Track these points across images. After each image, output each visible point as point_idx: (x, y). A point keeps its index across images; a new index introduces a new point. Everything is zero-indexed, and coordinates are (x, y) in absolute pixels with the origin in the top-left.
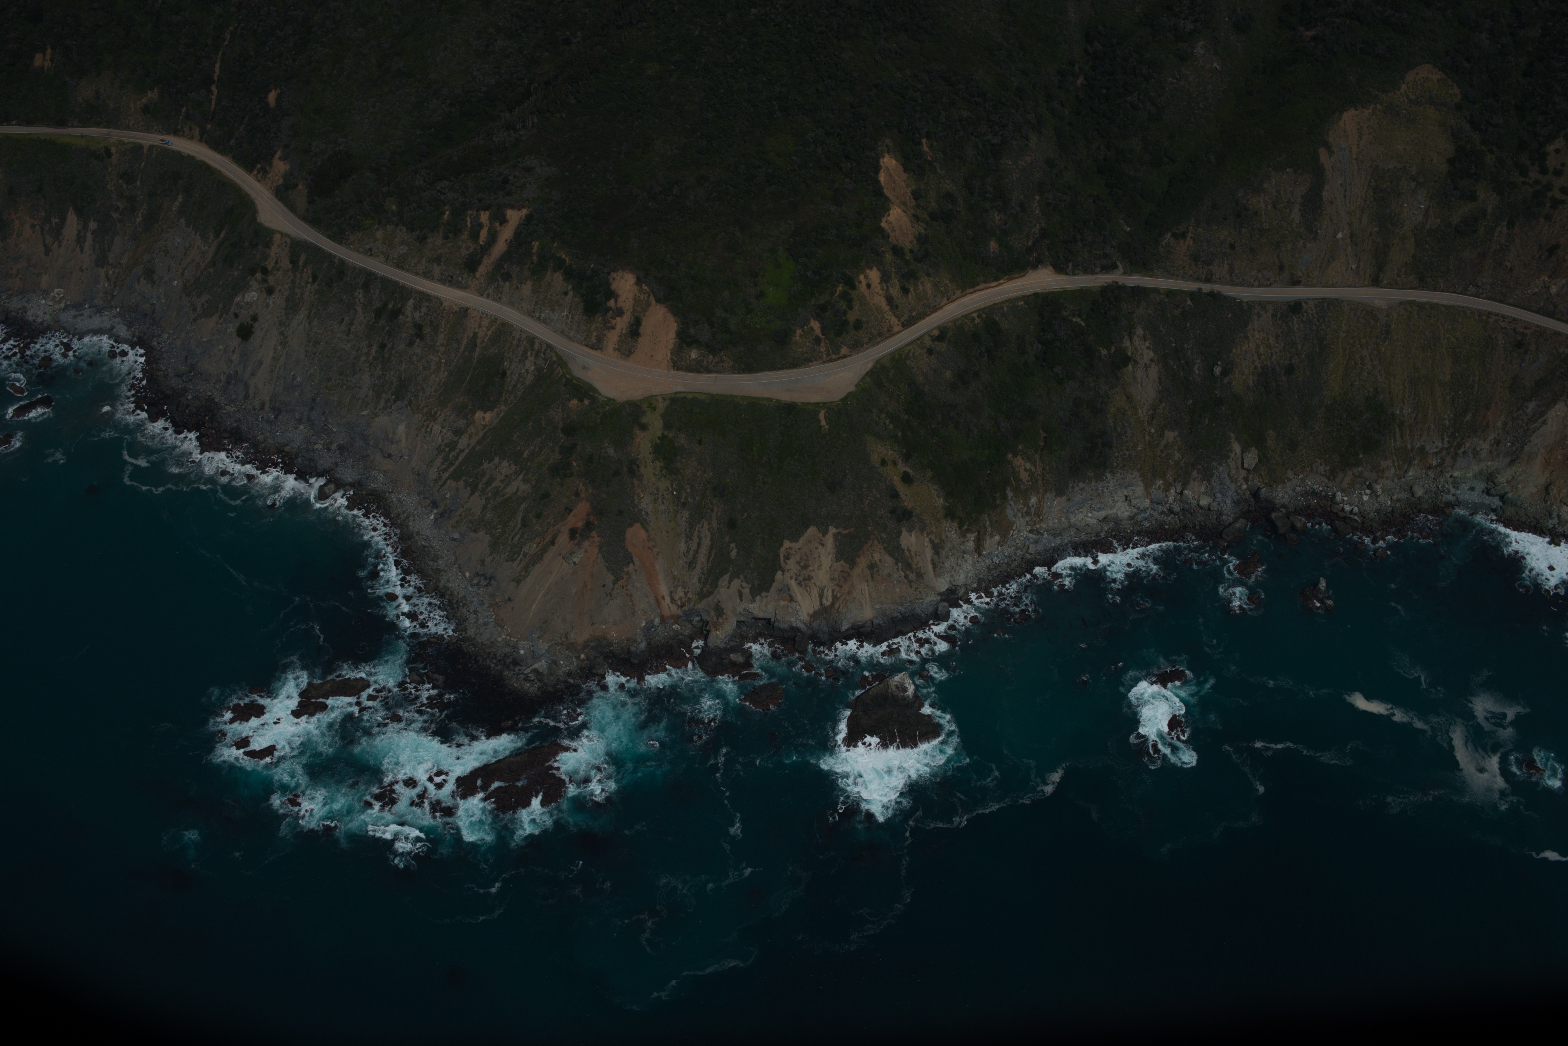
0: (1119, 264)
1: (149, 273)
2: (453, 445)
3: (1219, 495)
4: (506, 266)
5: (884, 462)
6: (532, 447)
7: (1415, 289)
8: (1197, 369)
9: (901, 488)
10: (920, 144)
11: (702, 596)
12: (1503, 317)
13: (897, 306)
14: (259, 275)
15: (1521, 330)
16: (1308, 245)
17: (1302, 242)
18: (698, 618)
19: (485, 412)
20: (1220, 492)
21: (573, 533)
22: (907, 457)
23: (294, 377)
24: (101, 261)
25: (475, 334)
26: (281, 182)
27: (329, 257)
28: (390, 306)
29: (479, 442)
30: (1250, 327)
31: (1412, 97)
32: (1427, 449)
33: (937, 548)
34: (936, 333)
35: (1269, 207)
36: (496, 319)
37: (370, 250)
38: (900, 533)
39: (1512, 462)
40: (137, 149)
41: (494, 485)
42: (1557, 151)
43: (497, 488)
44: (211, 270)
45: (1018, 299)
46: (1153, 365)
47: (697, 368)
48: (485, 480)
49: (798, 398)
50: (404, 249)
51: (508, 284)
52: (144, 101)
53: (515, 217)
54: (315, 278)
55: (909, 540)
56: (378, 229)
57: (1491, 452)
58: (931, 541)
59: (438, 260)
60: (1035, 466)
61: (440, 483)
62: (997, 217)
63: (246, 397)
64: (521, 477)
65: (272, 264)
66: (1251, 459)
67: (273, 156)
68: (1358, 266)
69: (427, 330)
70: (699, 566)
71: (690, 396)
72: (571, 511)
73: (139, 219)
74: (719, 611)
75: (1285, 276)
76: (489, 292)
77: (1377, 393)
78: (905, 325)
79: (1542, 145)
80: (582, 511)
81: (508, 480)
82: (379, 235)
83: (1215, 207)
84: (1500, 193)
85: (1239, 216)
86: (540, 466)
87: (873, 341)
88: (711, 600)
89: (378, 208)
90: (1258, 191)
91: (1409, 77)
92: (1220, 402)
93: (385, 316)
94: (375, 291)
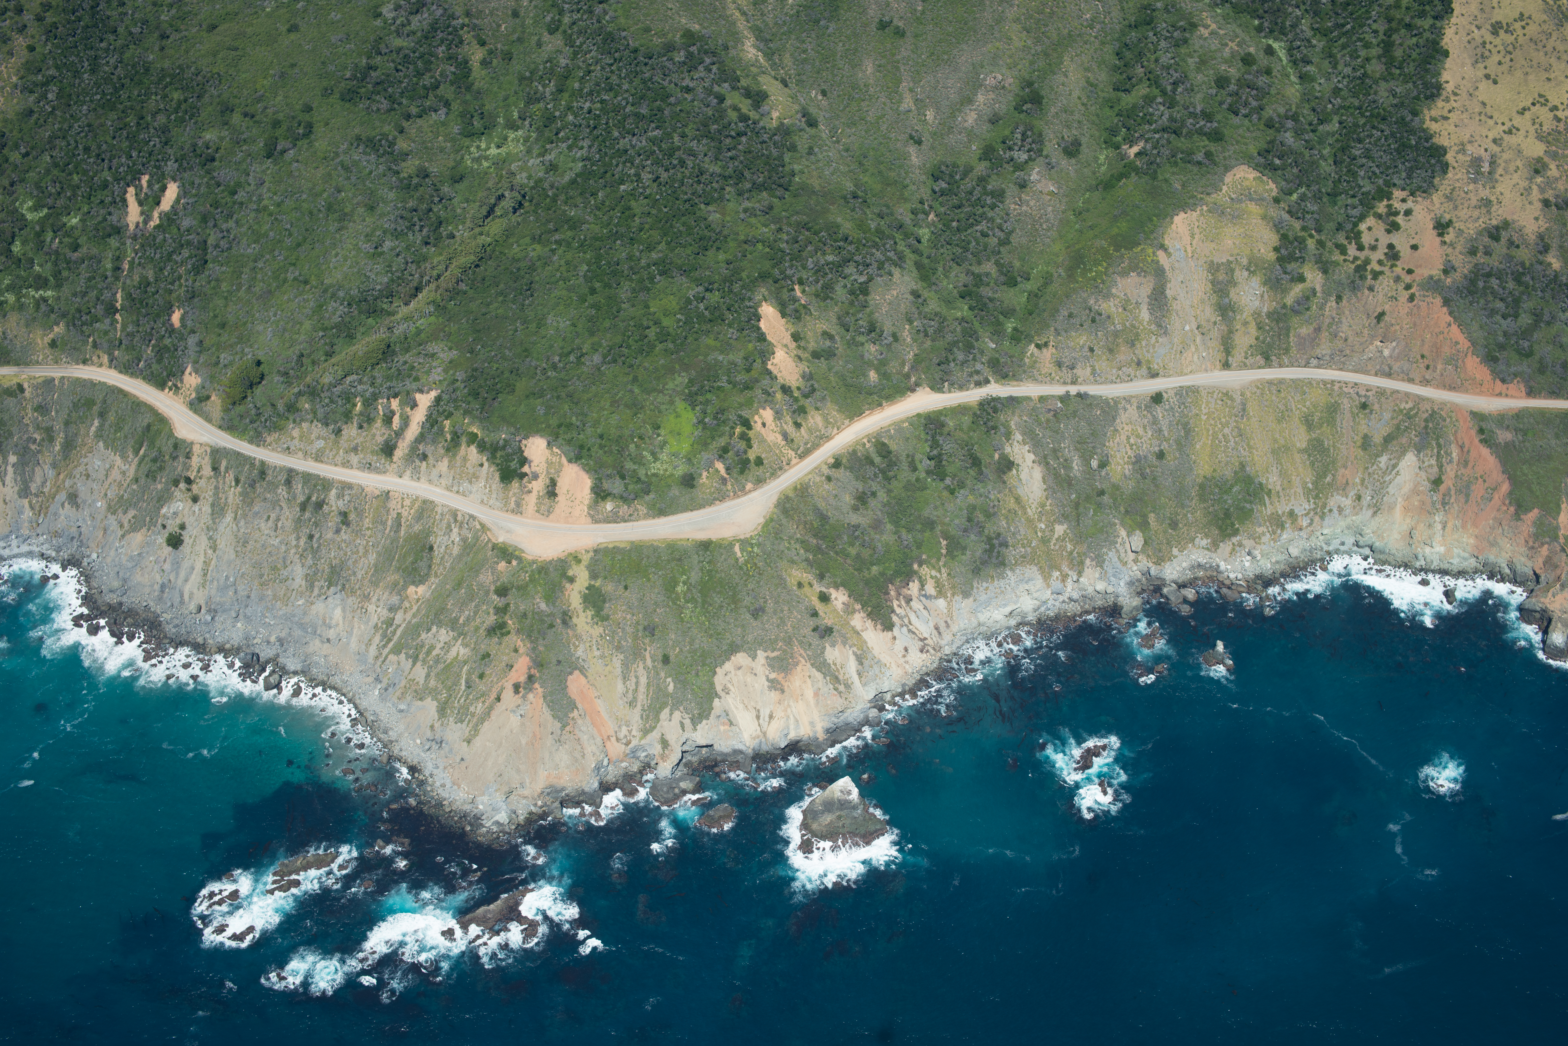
0: (991, 378)
1: (73, 498)
2: (390, 622)
3: (1112, 579)
4: (421, 447)
5: (800, 585)
6: (467, 613)
7: (1263, 368)
8: (1076, 465)
9: (819, 607)
10: (793, 290)
11: (646, 732)
12: (1346, 383)
13: (792, 440)
14: (182, 485)
15: (1364, 393)
16: (1160, 340)
17: (1154, 337)
18: (644, 754)
19: (417, 586)
20: (1114, 576)
21: (517, 688)
22: (821, 577)
23: (227, 578)
24: (24, 492)
25: (399, 514)
26: (194, 395)
27: (249, 461)
28: (314, 499)
29: (414, 616)
30: (1118, 421)
31: (1233, 196)
32: (1296, 511)
33: (860, 659)
34: (833, 461)
35: (1120, 310)
36: (417, 497)
37: (288, 448)
38: (824, 648)
39: (1375, 514)
40: (49, 382)
41: (434, 653)
42: (1370, 229)
43: (438, 655)
44: (135, 487)
45: (903, 422)
46: (1035, 465)
47: (614, 518)
48: (425, 650)
49: (713, 534)
50: (320, 444)
51: (424, 463)
52: (51, 336)
53: (425, 400)
54: (237, 481)
55: (833, 654)
56: (293, 428)
57: (1354, 507)
58: (854, 653)
59: (355, 450)
60: (940, 572)
61: (381, 660)
62: (873, 348)
63: (182, 602)
64: (460, 641)
65: (195, 474)
66: (1137, 541)
67: (183, 373)
68: (1208, 353)
69: (352, 517)
70: (639, 704)
71: (611, 546)
72: (512, 666)
73: (58, 448)
74: (665, 743)
75: (1144, 371)
76: (408, 473)
77: (1242, 466)
78: (802, 457)
79: (1356, 225)
80: (522, 666)
81: (447, 646)
82: (296, 433)
83: (1071, 315)
84: (1325, 272)
85: (1093, 321)
86: (477, 629)
87: (774, 475)
88: (655, 735)
89: (292, 408)
90: (1108, 296)
91: (1228, 178)
92: (1102, 493)
93: (310, 508)
94: (298, 486)
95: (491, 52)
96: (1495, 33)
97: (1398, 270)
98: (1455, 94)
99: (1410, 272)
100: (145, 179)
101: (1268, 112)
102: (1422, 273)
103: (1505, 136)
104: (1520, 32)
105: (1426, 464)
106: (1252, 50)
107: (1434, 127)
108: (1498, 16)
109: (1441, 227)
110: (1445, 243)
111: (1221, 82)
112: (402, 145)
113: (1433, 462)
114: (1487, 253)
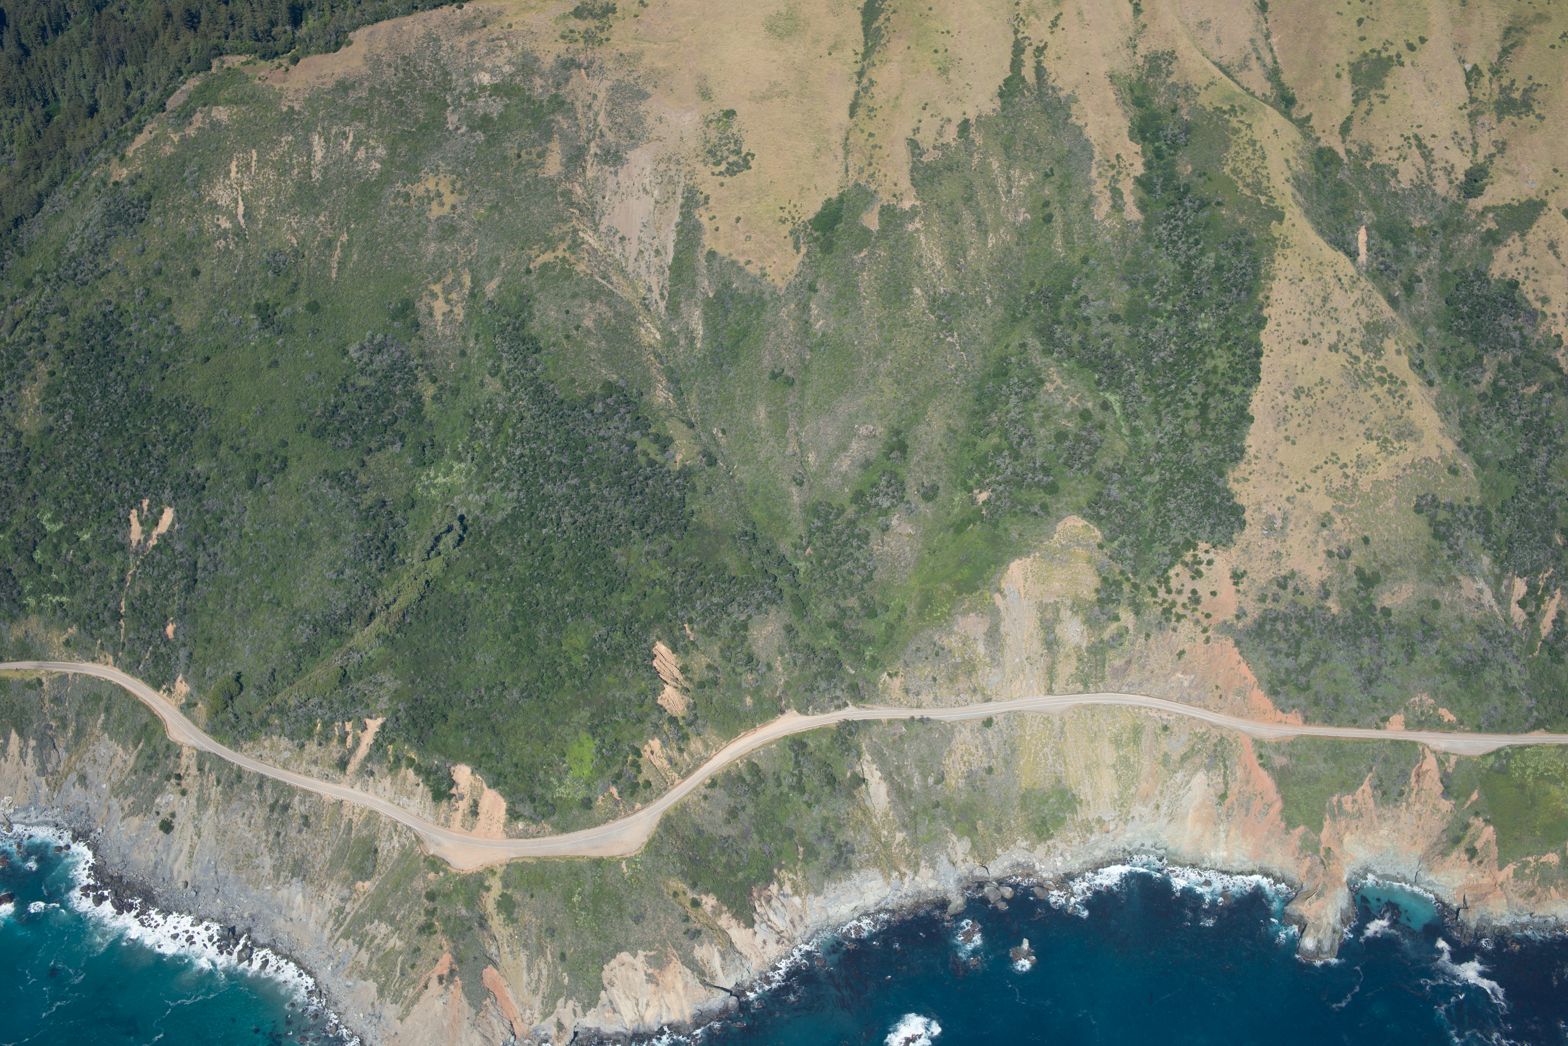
0: (848, 701)
1: (83, 779)
2: (341, 910)
3: (943, 877)
4: (369, 765)
5: (676, 894)
6: (402, 911)
7: (1081, 693)
8: (917, 780)
9: (692, 913)
10: (684, 628)
11: (545, 1015)
13: (676, 764)
14: (173, 781)
15: (1166, 717)
16: (994, 670)
17: (988, 668)
18: (544, 1033)
19: (364, 882)
20: (945, 875)
21: (441, 979)
22: (694, 886)
23: (209, 860)
24: (42, 770)
25: (350, 819)
26: (184, 700)
27: (228, 764)
28: (281, 802)
29: (361, 906)
30: (954, 741)
31: (1063, 542)
32: (1104, 818)
34: (708, 781)
35: (960, 645)
36: (365, 807)
37: (261, 756)
38: (693, 947)
39: (1170, 821)
40: (63, 677)
41: (376, 942)
42: (1177, 575)
43: (378, 944)
44: (134, 776)
45: (771, 743)
46: (882, 781)
47: (525, 835)
48: (368, 938)
50: (287, 754)
51: (372, 778)
52: (66, 636)
53: (373, 725)
54: (219, 782)
55: (701, 952)
56: (265, 739)
57: (1153, 814)
58: (720, 949)
59: (315, 762)
60: (796, 874)
61: (333, 941)
62: (750, 677)
63: (172, 878)
64: (396, 935)
65: (183, 771)
66: (966, 844)
67: (175, 679)
69: (312, 819)
70: (540, 992)
71: (520, 861)
72: (438, 960)
73: (70, 734)
74: (560, 1026)
75: (979, 697)
76: (358, 785)
77: (1058, 781)
78: (684, 777)
79: (1166, 571)
80: (446, 960)
81: (386, 938)
82: (267, 743)
83: (918, 650)
84: (1137, 613)
85: (937, 654)
86: (410, 926)
87: (660, 794)
88: (553, 1019)
89: (264, 723)
90: (950, 633)
91: (1060, 527)
92: (937, 805)
93: (278, 810)
94: (268, 790)
95: (441, 388)
96: (1297, 397)
97: (1198, 614)
98: (1256, 458)
99: (1208, 616)
100: (146, 503)
101: (1098, 467)
102: (1218, 618)
103: (1298, 495)
104: (1319, 396)
105: (1214, 781)
106: (1090, 405)
107: (1234, 487)
108: (1301, 382)
109: (1237, 577)
110: (1239, 591)
111: (1061, 436)
112: (363, 478)
113: (1220, 780)
114: (1275, 600)
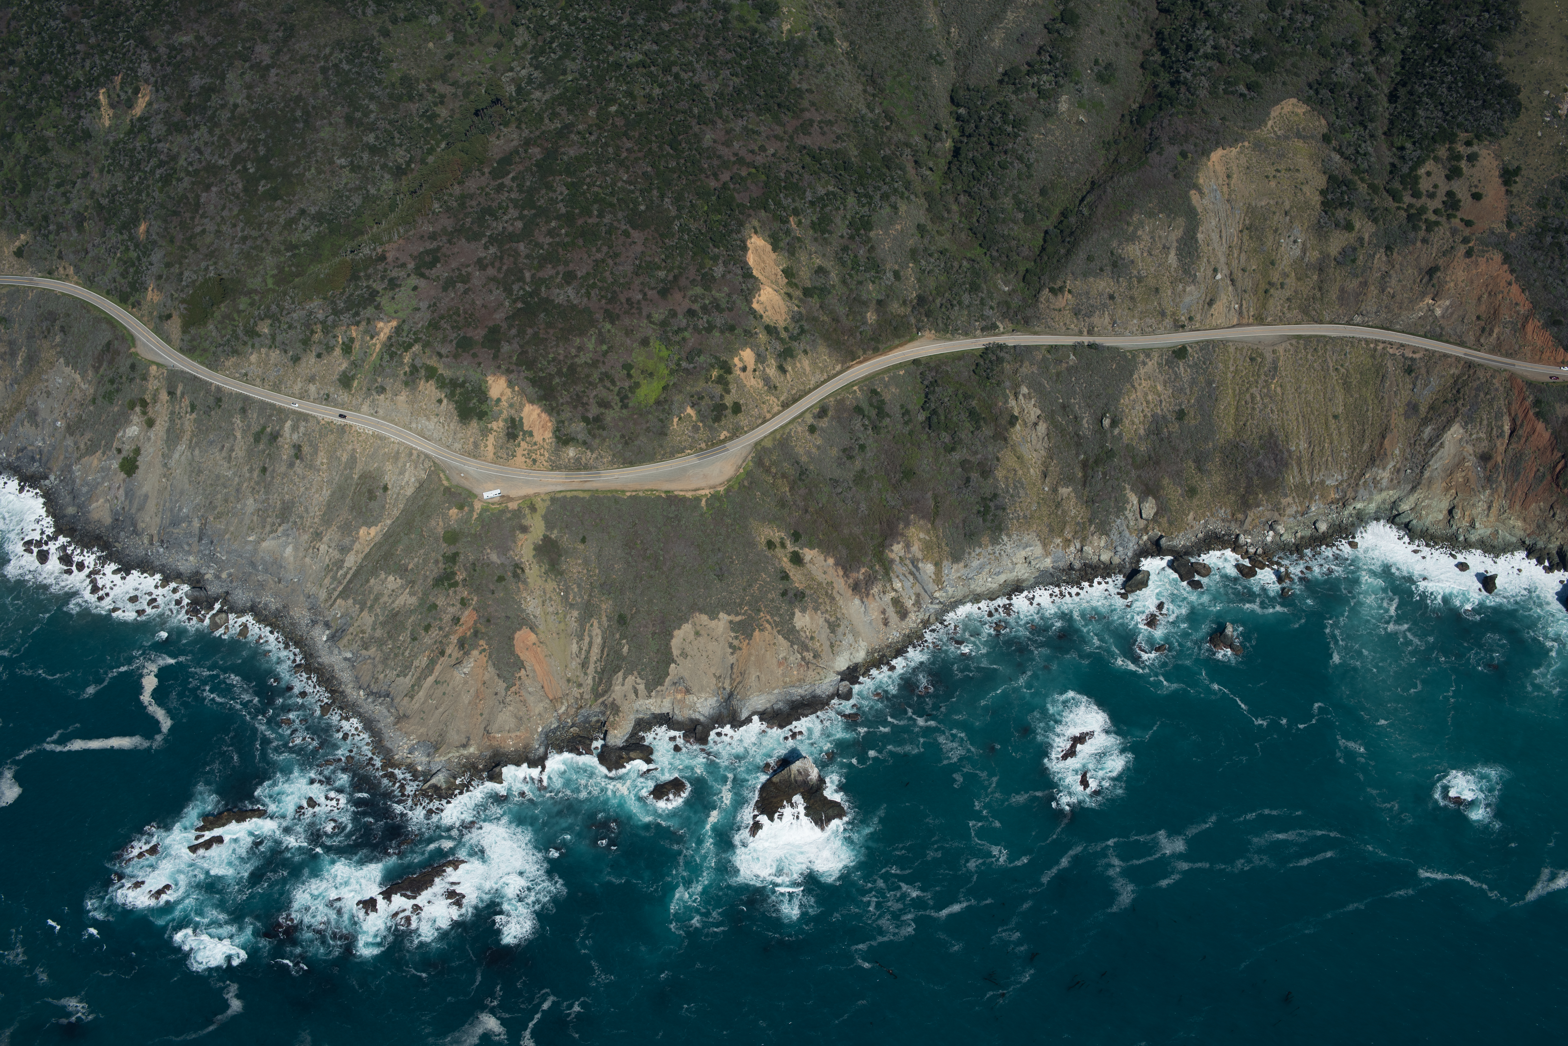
0: (998, 324)
1: (33, 416)
2: (340, 564)
3: (1119, 548)
4: (379, 380)
5: (771, 545)
6: (416, 559)
7: (1300, 323)
8: (1086, 423)
9: (790, 568)
10: (788, 222)
11: (597, 695)
12: (1391, 343)
13: (775, 387)
14: (138, 409)
15: (1411, 355)
16: (1188, 289)
17: (1181, 286)
18: (596, 719)
19: (369, 527)
20: (1121, 545)
21: (461, 642)
22: (795, 537)
23: (180, 509)
25: (354, 450)
26: (155, 314)
27: (206, 385)
28: (269, 430)
29: (365, 558)
30: (1135, 376)
31: (1279, 132)
32: (1327, 482)
33: (833, 627)
34: (818, 409)
35: (1145, 254)
36: (373, 434)
37: (246, 375)
38: (793, 614)
39: (1413, 489)
40: (13, 291)
41: (382, 601)
42: (1428, 174)
43: (385, 603)
44: (91, 408)
45: (898, 368)
46: (1041, 422)
47: (576, 466)
48: (372, 596)
49: (679, 487)
50: (278, 371)
51: (382, 397)
52: (17, 243)
53: (384, 329)
54: (193, 408)
55: (802, 620)
56: (252, 353)
57: (1392, 480)
58: (827, 621)
59: (313, 379)
60: (928, 533)
61: (330, 603)
62: (872, 288)
63: (135, 532)
64: (408, 590)
65: (151, 397)
66: (1150, 508)
67: (146, 289)
68: (1241, 306)
69: (306, 450)
70: (592, 666)
71: (569, 495)
72: (459, 620)
73: (20, 363)
74: (616, 709)
75: (1168, 322)
76: (366, 406)
77: (1270, 431)
78: (785, 405)
79: (1413, 169)
80: (469, 620)
81: (395, 594)
82: (254, 358)
83: (1090, 259)
84: (1375, 220)
85: (1115, 266)
86: (425, 578)
87: (752, 425)
88: (607, 699)
89: (251, 332)
90: (1132, 239)
91: (1275, 112)
92: (1112, 454)
93: (264, 440)
94: (253, 415)
97: (1456, 222)
98: (1535, 27)
99: (1469, 223)
100: (118, 79)
102: (1483, 225)
105: (1474, 436)
107: (1505, 63)
109: (1508, 176)
110: (1511, 192)
113: (1482, 435)
114: (1559, 206)
